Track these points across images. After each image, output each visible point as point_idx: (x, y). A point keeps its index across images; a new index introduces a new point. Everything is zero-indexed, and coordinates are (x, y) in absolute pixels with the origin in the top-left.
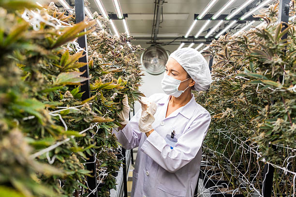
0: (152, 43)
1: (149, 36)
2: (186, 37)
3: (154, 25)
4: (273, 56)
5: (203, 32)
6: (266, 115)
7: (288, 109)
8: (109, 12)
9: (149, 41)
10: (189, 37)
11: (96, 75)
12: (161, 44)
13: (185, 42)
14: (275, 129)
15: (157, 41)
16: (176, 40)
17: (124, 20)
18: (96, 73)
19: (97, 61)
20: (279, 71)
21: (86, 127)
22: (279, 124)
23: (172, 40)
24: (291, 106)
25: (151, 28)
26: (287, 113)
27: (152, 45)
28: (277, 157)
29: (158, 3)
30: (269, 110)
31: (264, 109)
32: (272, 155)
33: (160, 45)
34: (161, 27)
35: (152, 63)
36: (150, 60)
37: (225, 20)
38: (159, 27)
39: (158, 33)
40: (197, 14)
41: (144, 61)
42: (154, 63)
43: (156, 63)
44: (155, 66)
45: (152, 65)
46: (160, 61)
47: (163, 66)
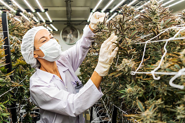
0: (68, 24)
1: (66, 19)
2: (88, 21)
3: (67, 14)
8: (36, 8)
9: (66, 23)
14: (112, 87)
15: (71, 23)
17: (46, 13)
18: (17, 56)
23: (81, 22)
29: (67, 2)
33: (73, 25)
34: (72, 15)
35: (68, 37)
36: (67, 36)
37: (109, 12)
38: (71, 15)
39: (70, 18)
40: (92, 8)
41: (63, 36)
42: (70, 37)
43: (71, 37)
44: (70, 39)
45: (68, 38)
46: (74, 36)
47: (76, 38)
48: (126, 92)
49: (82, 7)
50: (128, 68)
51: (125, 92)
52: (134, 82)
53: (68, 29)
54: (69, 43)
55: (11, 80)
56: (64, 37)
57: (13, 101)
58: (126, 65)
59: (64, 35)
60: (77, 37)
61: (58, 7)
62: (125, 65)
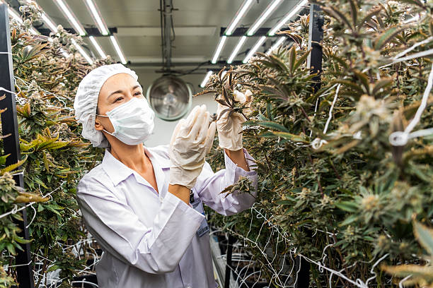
0: (164, 72)
1: (159, 60)
2: (214, 61)
3: (164, 44)
4: (290, 95)
5: (239, 55)
6: (293, 183)
7: (317, 173)
8: (88, 25)
9: (160, 68)
10: (219, 62)
11: (36, 126)
12: (179, 73)
13: (212, 70)
14: (299, 203)
15: (172, 68)
16: (201, 67)
17: (112, 38)
18: (36, 124)
19: (38, 105)
20: (302, 116)
21: (6, 209)
22: (304, 197)
23: (195, 67)
24: (320, 169)
25: (160, 48)
26: (316, 180)
27: (165, 75)
28: (310, 246)
29: (164, 11)
30: (297, 175)
31: (290, 174)
32: (304, 244)
33: (176, 74)
34: (175, 47)
35: (165, 103)
36: (162, 99)
37: (267, 36)
38: (171, 46)
39: (171, 56)
40: (224, 27)
41: (152, 99)
42: (168, 102)
43: (172, 102)
44: (170, 106)
45: (166, 105)
46: (178, 99)
47: (184, 105)
48: (360, 207)
49: (198, 26)
50: (380, 125)
51: (356, 209)
52: (395, 170)
53: (164, 83)
54: (168, 117)
55: (16, 185)
56: (156, 102)
57: (21, 244)
58: (374, 115)
59: (154, 98)
60: (186, 101)
61: (141, 27)
62: (368, 115)
